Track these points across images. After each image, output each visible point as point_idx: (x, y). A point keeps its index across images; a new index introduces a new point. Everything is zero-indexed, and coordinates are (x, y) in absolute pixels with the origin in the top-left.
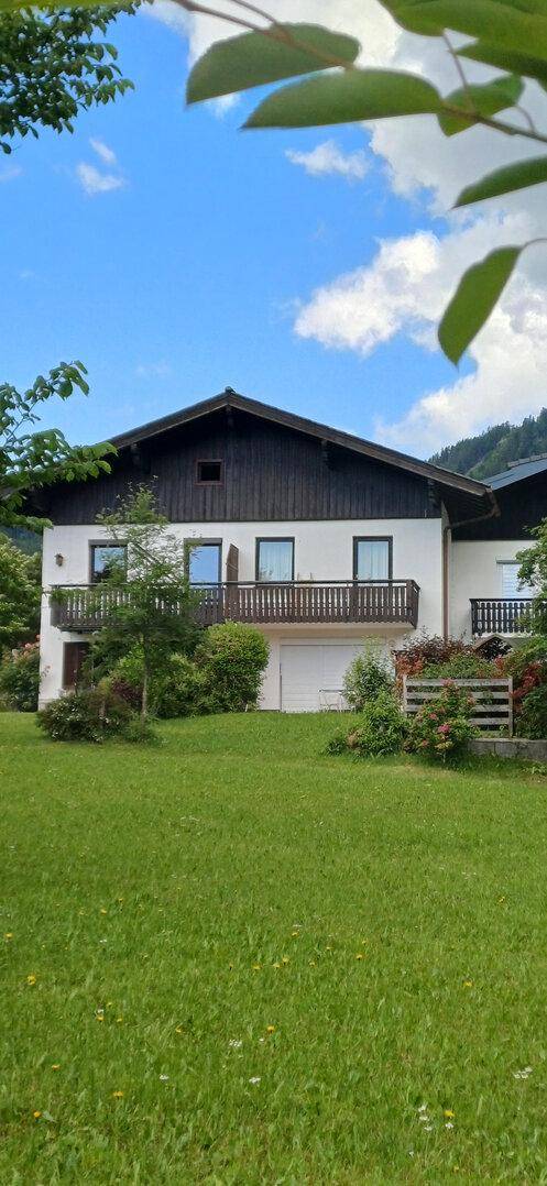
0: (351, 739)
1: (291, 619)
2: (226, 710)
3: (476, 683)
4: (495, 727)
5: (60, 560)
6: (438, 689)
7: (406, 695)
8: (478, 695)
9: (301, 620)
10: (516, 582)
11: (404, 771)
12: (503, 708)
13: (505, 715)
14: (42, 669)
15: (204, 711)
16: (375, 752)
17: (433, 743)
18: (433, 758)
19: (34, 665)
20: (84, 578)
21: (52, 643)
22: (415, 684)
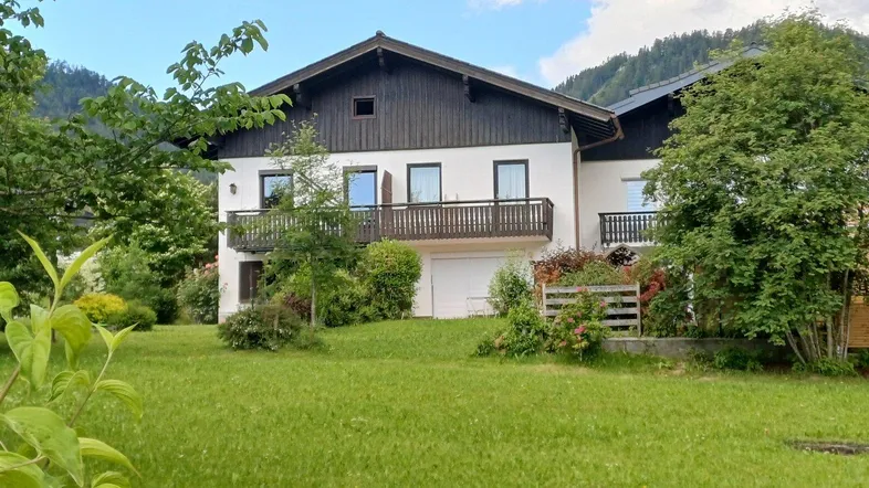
0: (498, 342)
1: (440, 236)
2: (385, 317)
3: (608, 289)
4: (625, 328)
5: (233, 188)
6: (573, 295)
7: (545, 302)
8: (609, 300)
11: (545, 371)
12: (632, 311)
13: (633, 316)
14: (221, 286)
15: (366, 319)
16: (519, 352)
17: (571, 343)
18: (571, 357)
19: (214, 283)
20: (255, 204)
21: (229, 262)
22: (554, 291)
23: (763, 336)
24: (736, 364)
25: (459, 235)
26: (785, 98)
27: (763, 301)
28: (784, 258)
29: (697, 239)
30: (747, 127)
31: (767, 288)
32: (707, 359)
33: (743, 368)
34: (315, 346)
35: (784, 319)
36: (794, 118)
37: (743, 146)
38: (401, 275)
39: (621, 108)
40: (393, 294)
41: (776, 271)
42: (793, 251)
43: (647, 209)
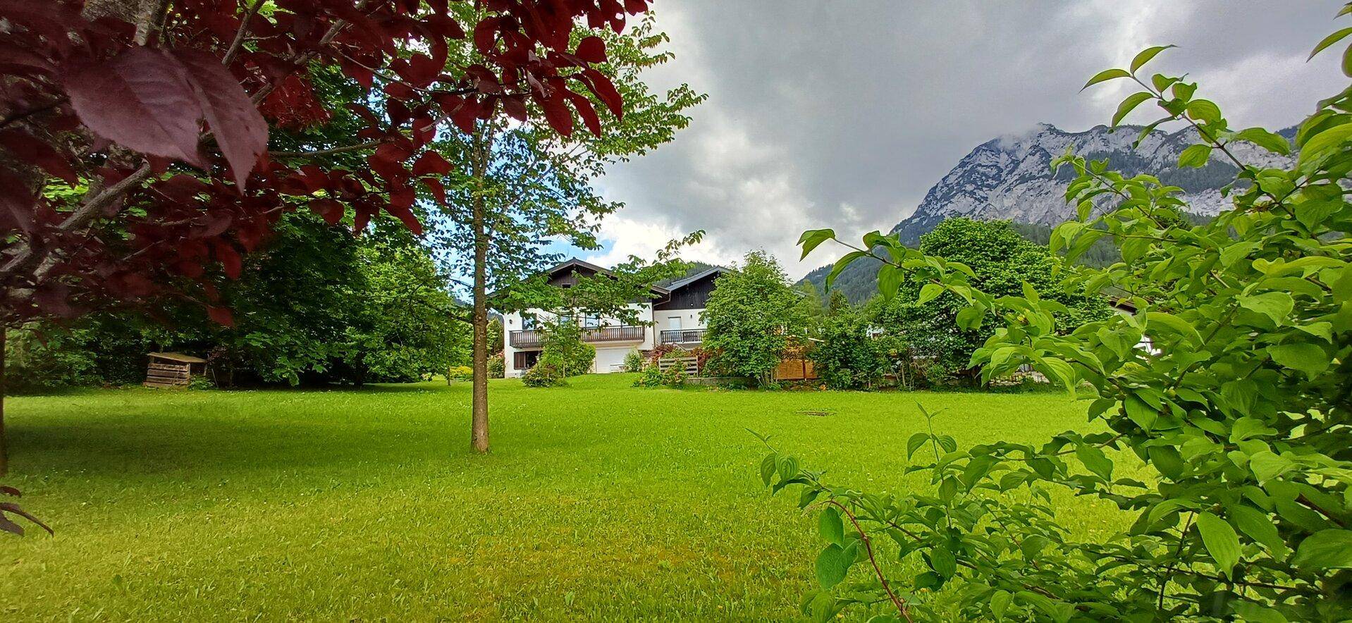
0: (641, 381)
1: (600, 340)
2: (582, 373)
3: (685, 359)
4: (692, 374)
5: (511, 322)
6: (673, 362)
7: (660, 364)
8: (686, 363)
9: (604, 340)
10: (698, 322)
11: (665, 392)
12: (694, 367)
13: (695, 369)
14: (506, 362)
15: (575, 374)
16: (651, 385)
17: (674, 381)
18: (674, 385)
19: (503, 361)
20: (521, 328)
21: (509, 352)
22: (664, 360)
23: (752, 375)
24: (737, 387)
25: (611, 340)
26: (756, 283)
27: (752, 362)
28: (760, 345)
29: (724, 337)
30: (742, 294)
31: (754, 357)
32: (726, 385)
33: (740, 388)
34: (564, 385)
35: (760, 368)
36: (760, 290)
37: (741, 302)
38: (588, 356)
39: (671, 289)
40: (584, 363)
41: (758, 350)
42: (764, 342)
43: (700, 327)
